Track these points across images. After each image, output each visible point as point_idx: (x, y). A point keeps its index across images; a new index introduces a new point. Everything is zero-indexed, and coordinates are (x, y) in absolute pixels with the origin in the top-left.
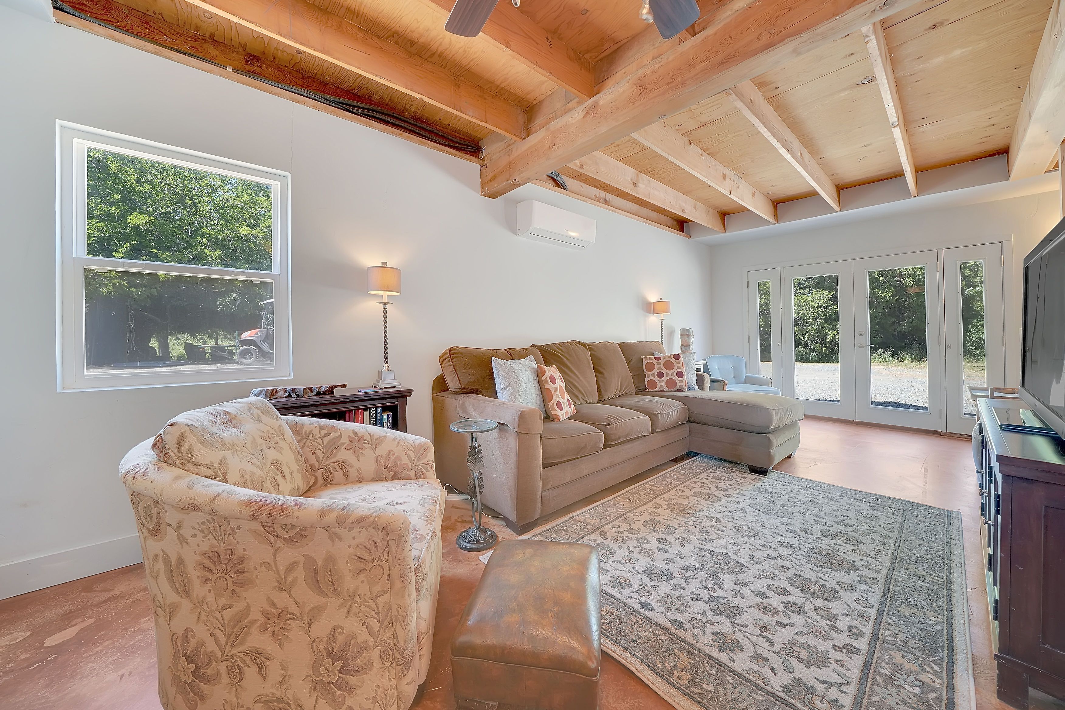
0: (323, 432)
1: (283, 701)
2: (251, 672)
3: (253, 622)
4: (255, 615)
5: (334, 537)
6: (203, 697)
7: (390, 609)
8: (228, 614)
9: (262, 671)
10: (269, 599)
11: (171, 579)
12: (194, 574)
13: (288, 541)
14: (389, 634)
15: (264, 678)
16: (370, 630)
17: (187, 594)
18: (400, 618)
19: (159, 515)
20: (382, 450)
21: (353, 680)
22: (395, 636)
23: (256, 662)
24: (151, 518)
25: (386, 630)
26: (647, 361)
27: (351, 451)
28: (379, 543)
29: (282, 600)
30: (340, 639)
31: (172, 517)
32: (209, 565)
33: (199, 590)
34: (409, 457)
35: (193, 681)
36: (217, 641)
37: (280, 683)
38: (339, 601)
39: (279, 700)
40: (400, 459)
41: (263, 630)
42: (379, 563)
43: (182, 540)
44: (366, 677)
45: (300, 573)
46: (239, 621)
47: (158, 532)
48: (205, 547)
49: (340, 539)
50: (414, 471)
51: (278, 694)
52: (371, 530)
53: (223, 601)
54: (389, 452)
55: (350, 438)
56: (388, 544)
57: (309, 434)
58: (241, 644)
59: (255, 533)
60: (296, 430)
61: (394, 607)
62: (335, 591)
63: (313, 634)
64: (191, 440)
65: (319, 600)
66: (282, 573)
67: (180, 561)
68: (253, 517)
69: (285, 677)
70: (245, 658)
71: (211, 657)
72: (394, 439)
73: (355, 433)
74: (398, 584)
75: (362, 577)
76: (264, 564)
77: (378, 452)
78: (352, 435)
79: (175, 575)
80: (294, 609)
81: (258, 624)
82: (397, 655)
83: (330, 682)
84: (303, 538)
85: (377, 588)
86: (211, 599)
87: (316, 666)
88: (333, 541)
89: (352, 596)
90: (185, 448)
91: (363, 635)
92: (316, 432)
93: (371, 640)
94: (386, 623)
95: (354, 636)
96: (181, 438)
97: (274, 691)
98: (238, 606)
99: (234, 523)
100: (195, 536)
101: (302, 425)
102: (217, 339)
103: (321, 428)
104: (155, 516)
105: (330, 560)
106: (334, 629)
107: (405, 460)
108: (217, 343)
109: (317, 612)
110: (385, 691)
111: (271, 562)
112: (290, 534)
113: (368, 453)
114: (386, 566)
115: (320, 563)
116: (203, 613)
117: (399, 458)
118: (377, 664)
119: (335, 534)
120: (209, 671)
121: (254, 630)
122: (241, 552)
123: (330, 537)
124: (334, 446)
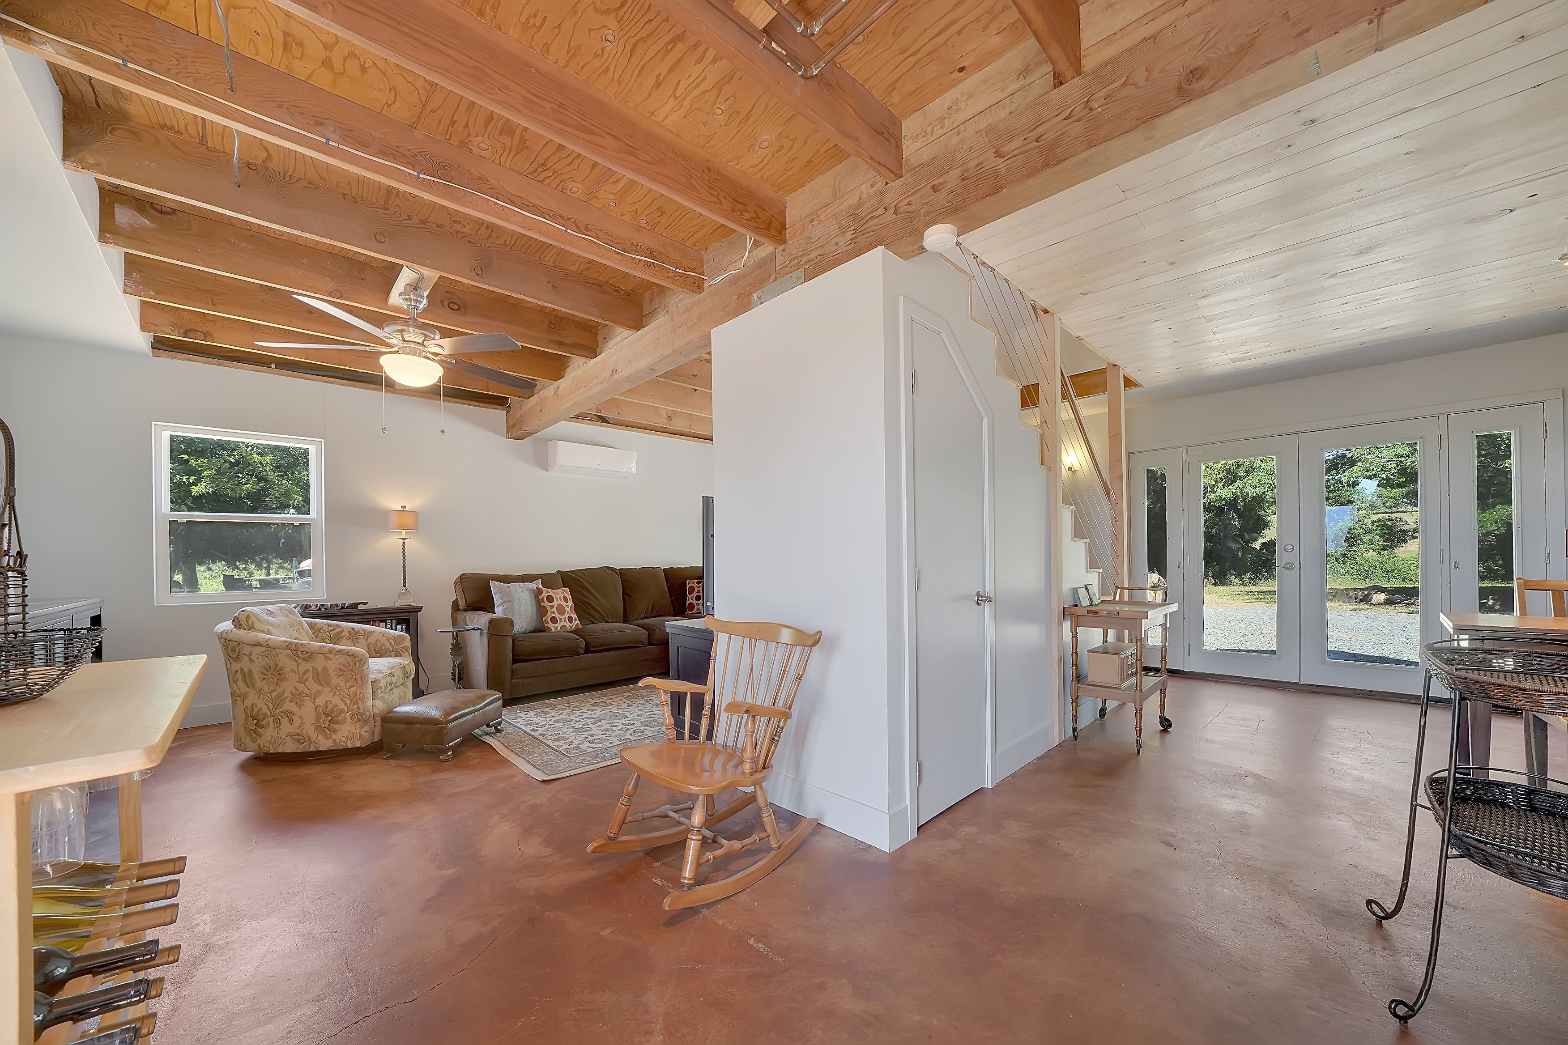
0: (330, 628)
1: (300, 735)
2: (285, 721)
3: (287, 697)
4: (288, 694)
5: (327, 659)
6: (260, 736)
7: (356, 695)
8: (274, 694)
9: (291, 721)
10: (294, 687)
11: (245, 681)
12: (257, 677)
13: (304, 659)
14: (356, 706)
15: (292, 724)
16: (345, 703)
17: (253, 687)
18: (361, 699)
19: (239, 650)
20: (371, 640)
21: (336, 726)
22: (359, 708)
23: (287, 716)
24: (235, 652)
25: (354, 704)
26: (690, 585)
27: (350, 640)
28: (350, 663)
29: (301, 687)
30: (330, 706)
31: (246, 650)
32: (265, 672)
33: (259, 684)
34: (390, 644)
35: (255, 728)
36: (268, 707)
37: (300, 727)
38: (330, 689)
39: (298, 735)
40: (385, 645)
41: (291, 701)
42: (350, 672)
43: (251, 661)
44: (343, 726)
45: (310, 675)
46: (279, 697)
47: (239, 658)
48: (263, 663)
49: (330, 659)
50: (394, 652)
51: (298, 731)
52: (346, 656)
53: (271, 689)
54: (377, 641)
55: (349, 632)
56: (355, 664)
57: (321, 629)
58: (281, 708)
59: (288, 655)
60: (312, 626)
61: (358, 693)
62: (328, 684)
63: (316, 704)
64: (252, 618)
65: (320, 688)
66: (301, 674)
67: (250, 671)
68: (288, 648)
69: (302, 724)
70: (282, 714)
71: (265, 716)
72: (381, 633)
73: (353, 629)
74: (360, 682)
75: (342, 678)
76: (293, 670)
77: (369, 641)
78: (351, 630)
79: (246, 678)
80: (307, 691)
81: (289, 698)
82: (359, 717)
83: (325, 727)
84: (312, 658)
85: (349, 684)
86: (265, 688)
87: (318, 719)
88: (326, 660)
89: (336, 688)
90: (250, 622)
91: (342, 706)
92: (325, 628)
93: (346, 709)
94: (354, 701)
95: (337, 706)
96: (248, 617)
97: (296, 730)
98: (279, 691)
99: (277, 651)
100: (258, 658)
101: (316, 624)
102: (268, 569)
103: (329, 625)
104: (237, 651)
105: (325, 669)
106: (327, 701)
107: (388, 645)
108: (268, 574)
109: (319, 693)
110: (353, 734)
111: (296, 669)
112: (305, 656)
113: (362, 641)
114: (354, 674)
115: (320, 671)
116: (261, 695)
117: (383, 645)
118: (349, 720)
119: (328, 657)
120: (264, 723)
121: (287, 701)
122: (281, 665)
123: (325, 658)
124: (338, 637)
